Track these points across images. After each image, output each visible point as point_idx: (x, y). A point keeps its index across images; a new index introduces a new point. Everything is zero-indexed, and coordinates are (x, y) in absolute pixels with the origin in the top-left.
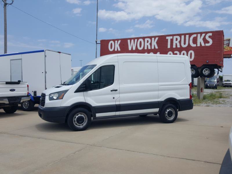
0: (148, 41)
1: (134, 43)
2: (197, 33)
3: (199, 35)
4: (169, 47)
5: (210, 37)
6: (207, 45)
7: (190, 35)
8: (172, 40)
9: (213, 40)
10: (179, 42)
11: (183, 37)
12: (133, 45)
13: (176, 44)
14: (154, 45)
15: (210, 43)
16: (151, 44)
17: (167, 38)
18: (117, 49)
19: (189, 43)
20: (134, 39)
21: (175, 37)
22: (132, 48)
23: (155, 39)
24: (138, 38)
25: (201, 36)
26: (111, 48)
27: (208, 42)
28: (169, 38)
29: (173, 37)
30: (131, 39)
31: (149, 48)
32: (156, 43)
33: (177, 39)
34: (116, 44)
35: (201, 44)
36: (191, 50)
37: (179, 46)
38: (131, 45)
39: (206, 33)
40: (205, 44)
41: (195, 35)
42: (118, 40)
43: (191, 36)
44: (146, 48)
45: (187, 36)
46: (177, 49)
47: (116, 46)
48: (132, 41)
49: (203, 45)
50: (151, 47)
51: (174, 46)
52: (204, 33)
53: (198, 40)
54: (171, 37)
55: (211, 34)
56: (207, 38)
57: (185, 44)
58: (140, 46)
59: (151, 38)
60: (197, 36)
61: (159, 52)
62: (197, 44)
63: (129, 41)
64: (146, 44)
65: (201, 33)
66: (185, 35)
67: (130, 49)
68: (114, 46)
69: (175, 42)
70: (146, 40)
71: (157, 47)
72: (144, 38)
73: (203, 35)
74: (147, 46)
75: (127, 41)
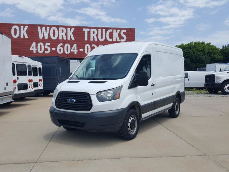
0: (63, 31)
1: (46, 31)
2: (113, 29)
3: (115, 31)
4: (86, 39)
5: (124, 33)
6: (122, 40)
7: (107, 29)
8: (89, 33)
9: (127, 36)
10: (96, 35)
11: (100, 30)
12: (45, 33)
13: (93, 37)
14: (70, 36)
15: (124, 39)
16: (66, 34)
17: (84, 29)
18: (24, 36)
19: (106, 37)
20: (46, 26)
21: (92, 30)
22: (44, 37)
23: (71, 29)
24: (51, 27)
25: (116, 31)
26: (15, 34)
28: (86, 30)
29: (90, 30)
30: (41, 26)
31: (65, 38)
32: (72, 34)
33: (94, 32)
34: (22, 29)
35: (116, 39)
37: (96, 40)
38: (42, 32)
39: (121, 29)
40: (120, 40)
41: (111, 30)
42: (24, 25)
43: (107, 31)
44: (60, 38)
45: (104, 30)
46: (94, 42)
47: (21, 32)
48: (44, 28)
49: (118, 40)
50: (67, 37)
51: (92, 39)
52: (119, 29)
53: (114, 35)
54: (88, 30)
55: (125, 31)
56: (122, 34)
57: (102, 37)
58: (54, 35)
59: (66, 27)
60: (113, 31)
61: (76, 43)
62: (113, 40)
63: (39, 28)
64: (61, 34)
65: (117, 29)
66: (102, 29)
67: (41, 37)
68: (19, 31)
69: (92, 35)
70: (61, 29)
71: (73, 39)
72: (58, 27)
73: (119, 31)
74: (62, 36)
75: (37, 28)
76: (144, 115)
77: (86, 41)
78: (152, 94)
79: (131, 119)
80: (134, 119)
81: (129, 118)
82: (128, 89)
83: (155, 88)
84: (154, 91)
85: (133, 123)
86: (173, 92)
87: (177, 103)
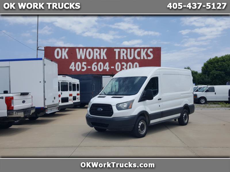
0: (97, 52)
1: (83, 53)
2: (141, 48)
3: (142, 50)
4: (117, 58)
5: (151, 52)
6: (149, 58)
7: (135, 49)
8: (119, 52)
9: (153, 54)
10: (125, 54)
11: (129, 50)
12: (82, 54)
13: (123, 56)
14: (103, 56)
16: (100, 54)
17: (115, 50)
18: (65, 57)
19: (134, 56)
20: (83, 48)
21: (122, 50)
22: (81, 57)
23: (104, 50)
24: (87, 48)
25: (144, 50)
26: (58, 55)
27: (150, 56)
28: (117, 51)
29: (120, 50)
30: (79, 48)
31: (99, 58)
32: (104, 54)
33: (123, 52)
34: (63, 52)
35: (144, 57)
36: (136, 62)
37: (125, 58)
38: (80, 53)
39: (148, 48)
40: (147, 58)
41: (139, 50)
42: (65, 48)
43: (136, 50)
44: (95, 58)
45: (133, 50)
46: (124, 60)
47: (63, 53)
48: (81, 50)
49: (146, 58)
50: (100, 57)
51: (122, 58)
52: (146, 48)
53: (141, 54)
54: (119, 50)
55: (152, 50)
56: (149, 52)
57: (131, 56)
58: (90, 56)
59: (100, 49)
60: (141, 50)
61: (108, 62)
62: (141, 57)
63: (77, 50)
64: (95, 54)
65: (144, 48)
66: (131, 48)
67: (79, 57)
68: (61, 53)
69: (122, 54)
70: (95, 50)
71: (105, 58)
72: (93, 49)
73: (146, 50)
74: (97, 56)
75: (76, 50)
76: (152, 122)
77: (117, 60)
78: (159, 106)
79: (140, 123)
80: (144, 123)
81: (139, 122)
82: (139, 102)
83: (162, 102)
84: (161, 104)
85: (142, 126)
86: (180, 105)
87: (185, 113)
